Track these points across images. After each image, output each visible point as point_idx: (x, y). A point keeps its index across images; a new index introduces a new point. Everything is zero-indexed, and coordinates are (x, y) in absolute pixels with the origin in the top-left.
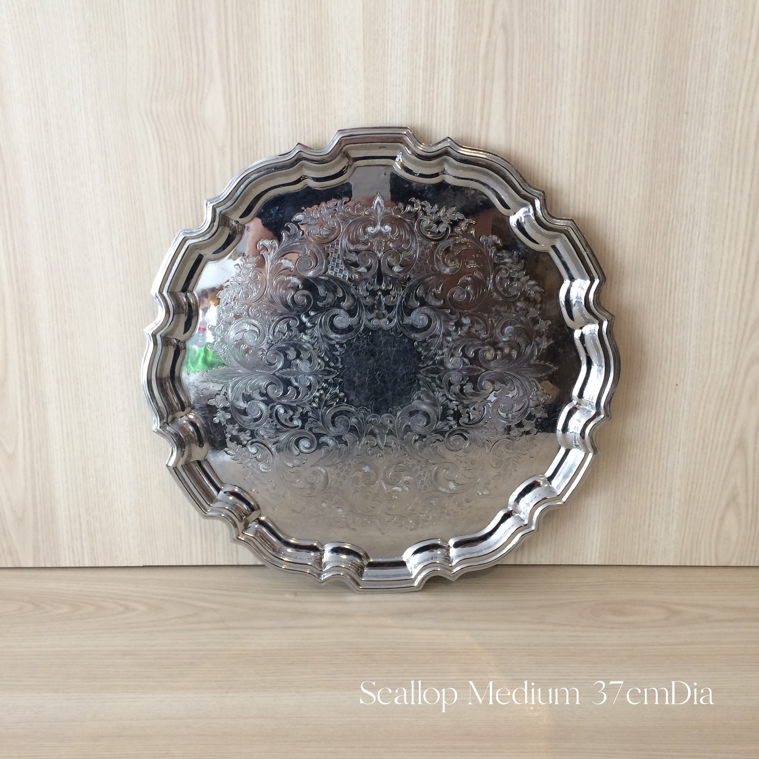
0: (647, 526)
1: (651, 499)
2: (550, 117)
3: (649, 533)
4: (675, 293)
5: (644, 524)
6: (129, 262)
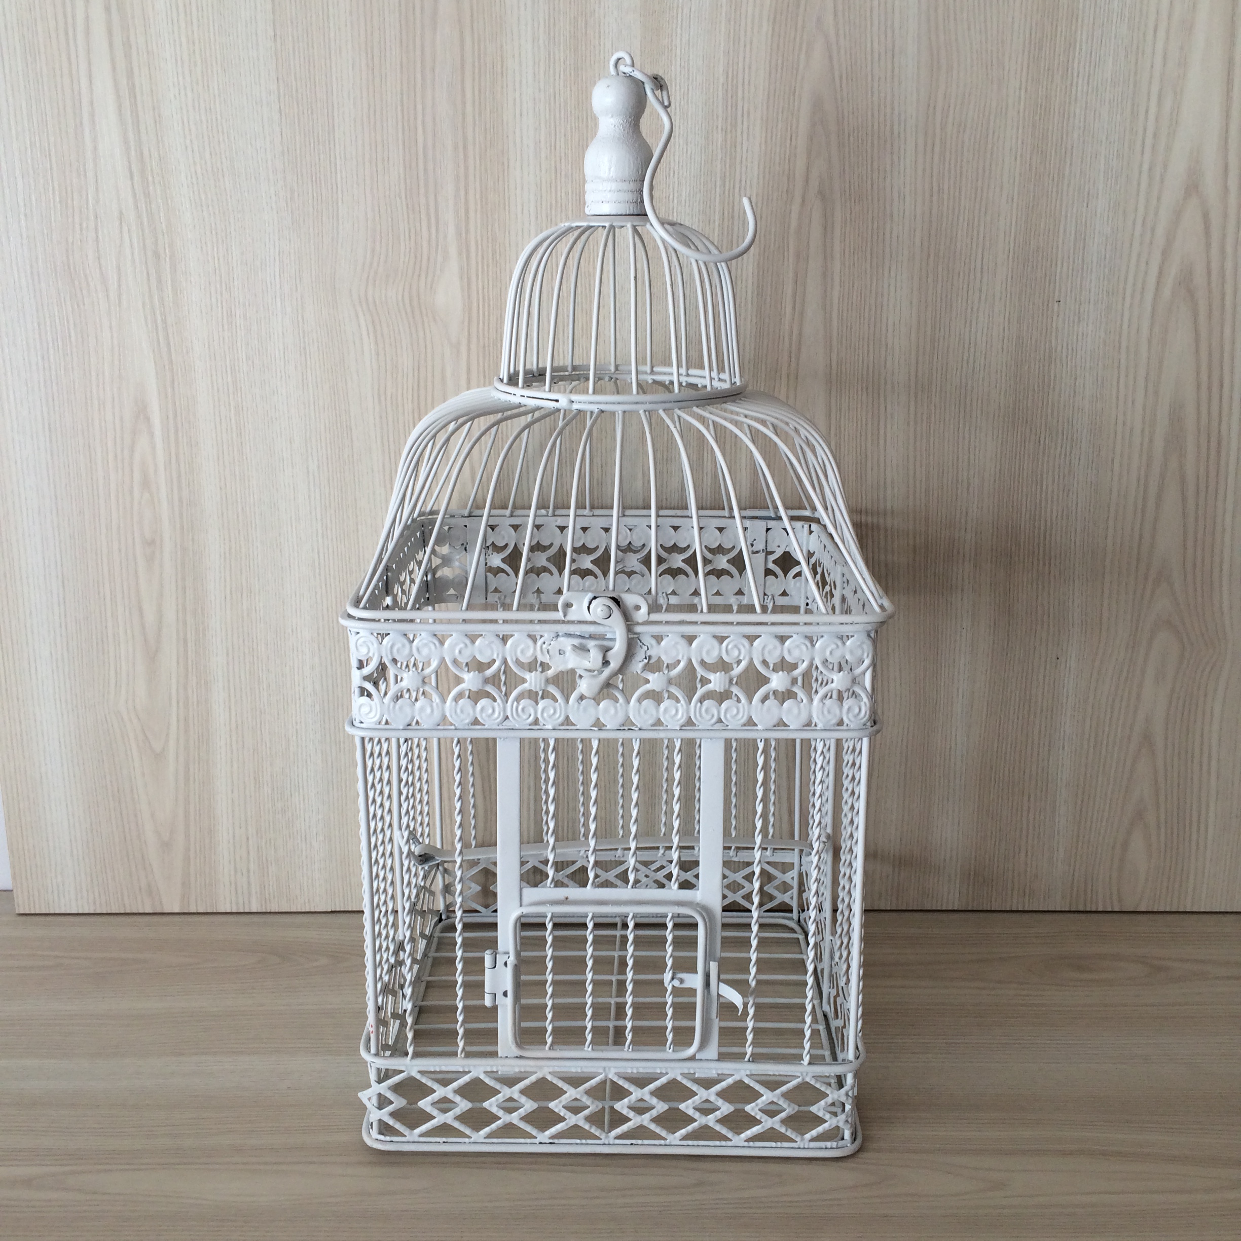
1: (1028, 816)
2: (882, 306)
4: (1051, 535)
5: (1019, 852)
6: (330, 494)
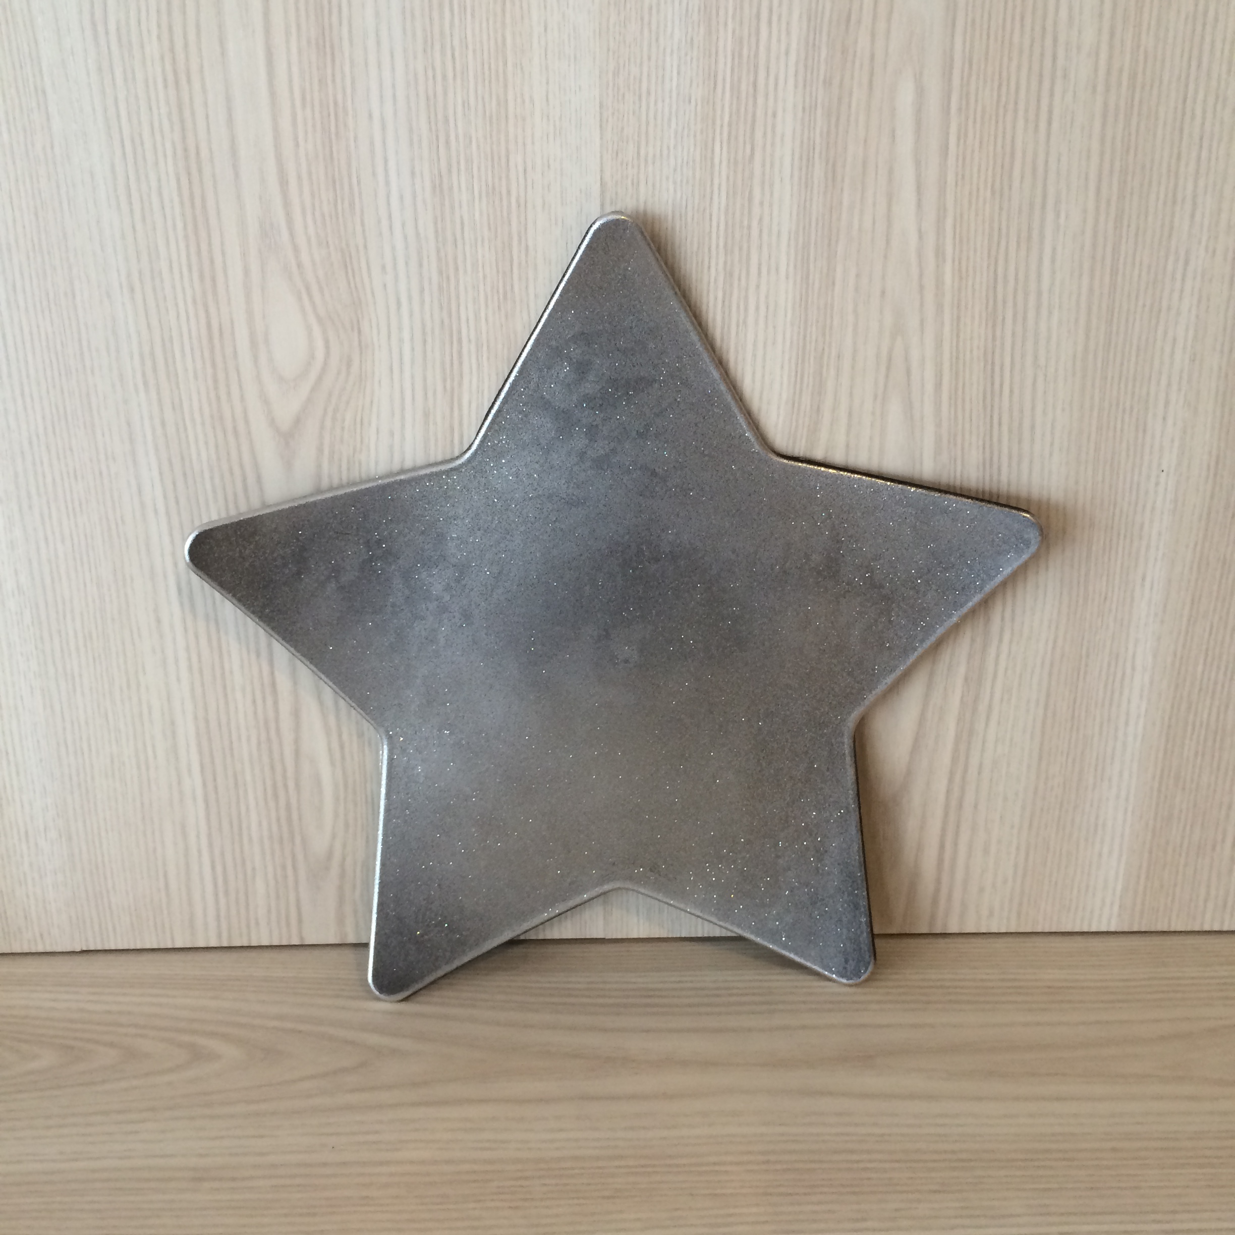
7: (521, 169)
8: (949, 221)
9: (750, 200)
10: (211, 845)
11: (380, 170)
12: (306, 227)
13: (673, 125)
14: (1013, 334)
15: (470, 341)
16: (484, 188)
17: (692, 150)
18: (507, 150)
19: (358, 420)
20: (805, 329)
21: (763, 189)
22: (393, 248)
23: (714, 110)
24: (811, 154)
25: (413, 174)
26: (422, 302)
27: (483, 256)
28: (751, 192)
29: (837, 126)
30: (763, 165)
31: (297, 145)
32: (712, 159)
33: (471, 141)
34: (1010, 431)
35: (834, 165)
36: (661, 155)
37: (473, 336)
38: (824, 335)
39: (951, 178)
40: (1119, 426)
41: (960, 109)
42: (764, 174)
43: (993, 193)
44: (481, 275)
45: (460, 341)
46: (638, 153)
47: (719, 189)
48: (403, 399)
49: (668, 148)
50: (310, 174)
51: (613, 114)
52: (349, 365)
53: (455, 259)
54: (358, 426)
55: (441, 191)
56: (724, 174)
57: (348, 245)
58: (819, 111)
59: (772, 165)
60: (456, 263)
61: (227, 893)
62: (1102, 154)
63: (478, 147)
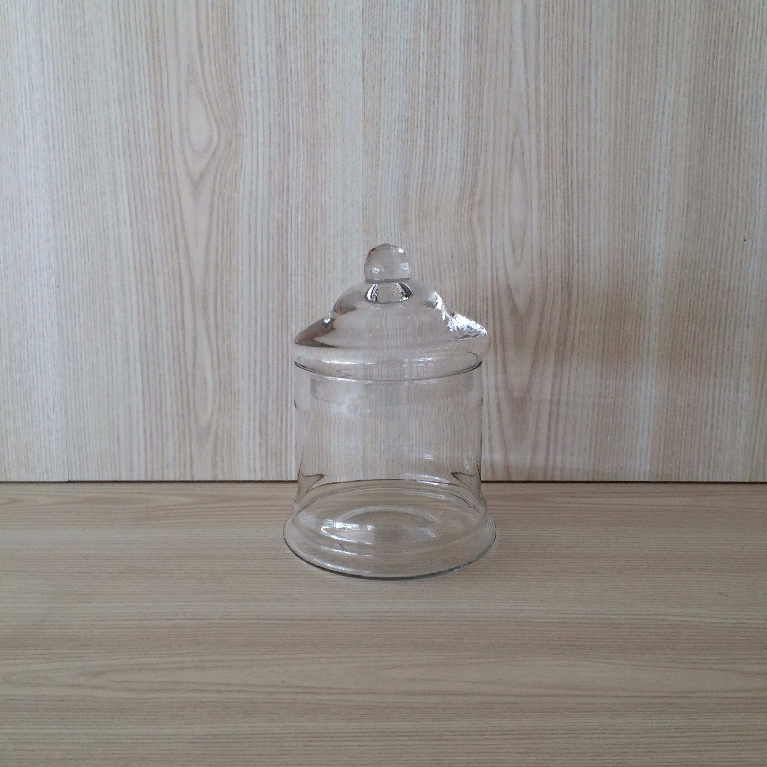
0: (709, 428)
1: (714, 392)
3: (712, 437)
4: (741, 121)
5: (705, 427)
6: (62, 65)
7: (322, 43)
8: (541, 74)
9: (439, 61)
10: (144, 418)
11: (250, 42)
12: (211, 71)
13: (399, 22)
14: (577, 134)
15: (294, 133)
16: (303, 52)
17: (409, 34)
18: (315, 33)
19: (234, 175)
20: (469, 130)
21: (446, 55)
22: (255, 83)
23: (420, 14)
24: (470, 38)
25: (267, 44)
26: (270, 112)
27: (302, 88)
28: (439, 57)
29: (483, 23)
30: (446, 43)
31: (208, 28)
32: (419, 40)
33: (296, 28)
34: (577, 187)
35: (482, 44)
36: (393, 36)
37: (295, 131)
38: (478, 133)
39: (541, 52)
40: (635, 185)
41: (545, 16)
42: (446, 47)
43: (563, 59)
44: (300, 98)
45: (289, 133)
46: (382, 36)
47: (423, 55)
48: (258, 163)
49: (397, 33)
50: (214, 44)
51: (369, 15)
52: (230, 145)
53: (287, 88)
54: (234, 178)
55: (281, 53)
56: (426, 48)
57: (232, 81)
58: (474, 16)
59: (450, 43)
60: (287, 92)
61: (152, 447)
62: (618, 40)
63: (300, 31)
